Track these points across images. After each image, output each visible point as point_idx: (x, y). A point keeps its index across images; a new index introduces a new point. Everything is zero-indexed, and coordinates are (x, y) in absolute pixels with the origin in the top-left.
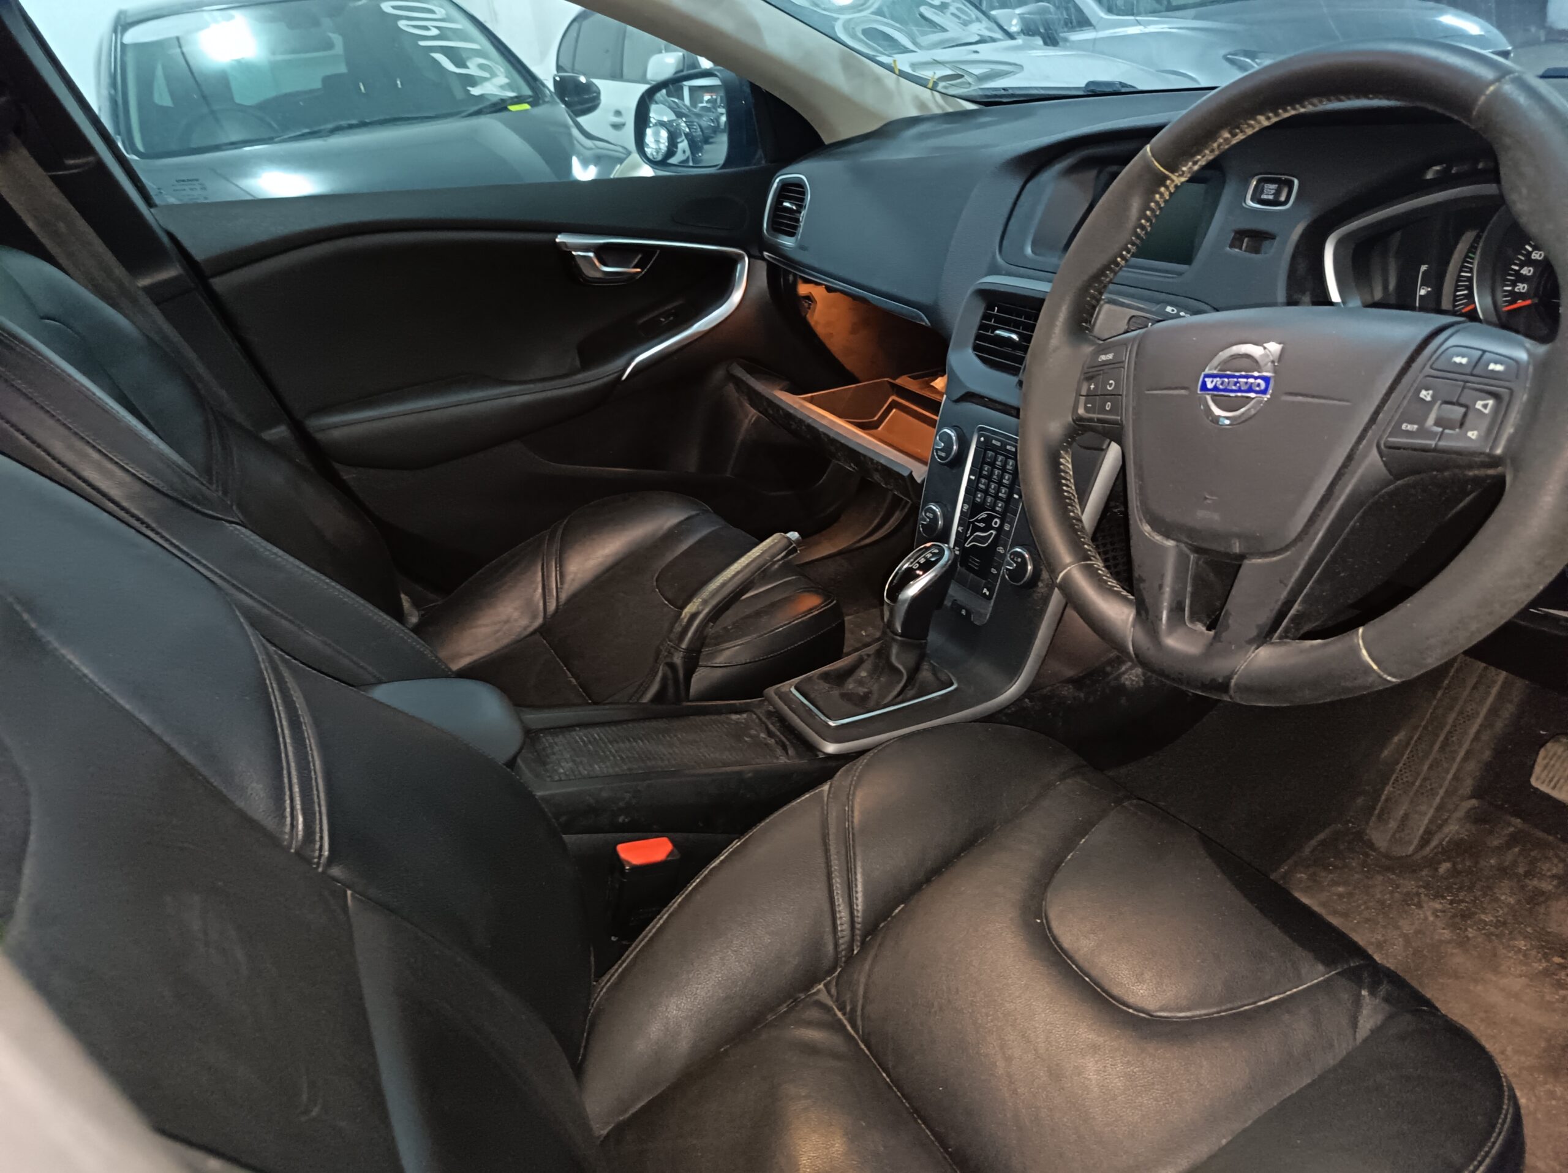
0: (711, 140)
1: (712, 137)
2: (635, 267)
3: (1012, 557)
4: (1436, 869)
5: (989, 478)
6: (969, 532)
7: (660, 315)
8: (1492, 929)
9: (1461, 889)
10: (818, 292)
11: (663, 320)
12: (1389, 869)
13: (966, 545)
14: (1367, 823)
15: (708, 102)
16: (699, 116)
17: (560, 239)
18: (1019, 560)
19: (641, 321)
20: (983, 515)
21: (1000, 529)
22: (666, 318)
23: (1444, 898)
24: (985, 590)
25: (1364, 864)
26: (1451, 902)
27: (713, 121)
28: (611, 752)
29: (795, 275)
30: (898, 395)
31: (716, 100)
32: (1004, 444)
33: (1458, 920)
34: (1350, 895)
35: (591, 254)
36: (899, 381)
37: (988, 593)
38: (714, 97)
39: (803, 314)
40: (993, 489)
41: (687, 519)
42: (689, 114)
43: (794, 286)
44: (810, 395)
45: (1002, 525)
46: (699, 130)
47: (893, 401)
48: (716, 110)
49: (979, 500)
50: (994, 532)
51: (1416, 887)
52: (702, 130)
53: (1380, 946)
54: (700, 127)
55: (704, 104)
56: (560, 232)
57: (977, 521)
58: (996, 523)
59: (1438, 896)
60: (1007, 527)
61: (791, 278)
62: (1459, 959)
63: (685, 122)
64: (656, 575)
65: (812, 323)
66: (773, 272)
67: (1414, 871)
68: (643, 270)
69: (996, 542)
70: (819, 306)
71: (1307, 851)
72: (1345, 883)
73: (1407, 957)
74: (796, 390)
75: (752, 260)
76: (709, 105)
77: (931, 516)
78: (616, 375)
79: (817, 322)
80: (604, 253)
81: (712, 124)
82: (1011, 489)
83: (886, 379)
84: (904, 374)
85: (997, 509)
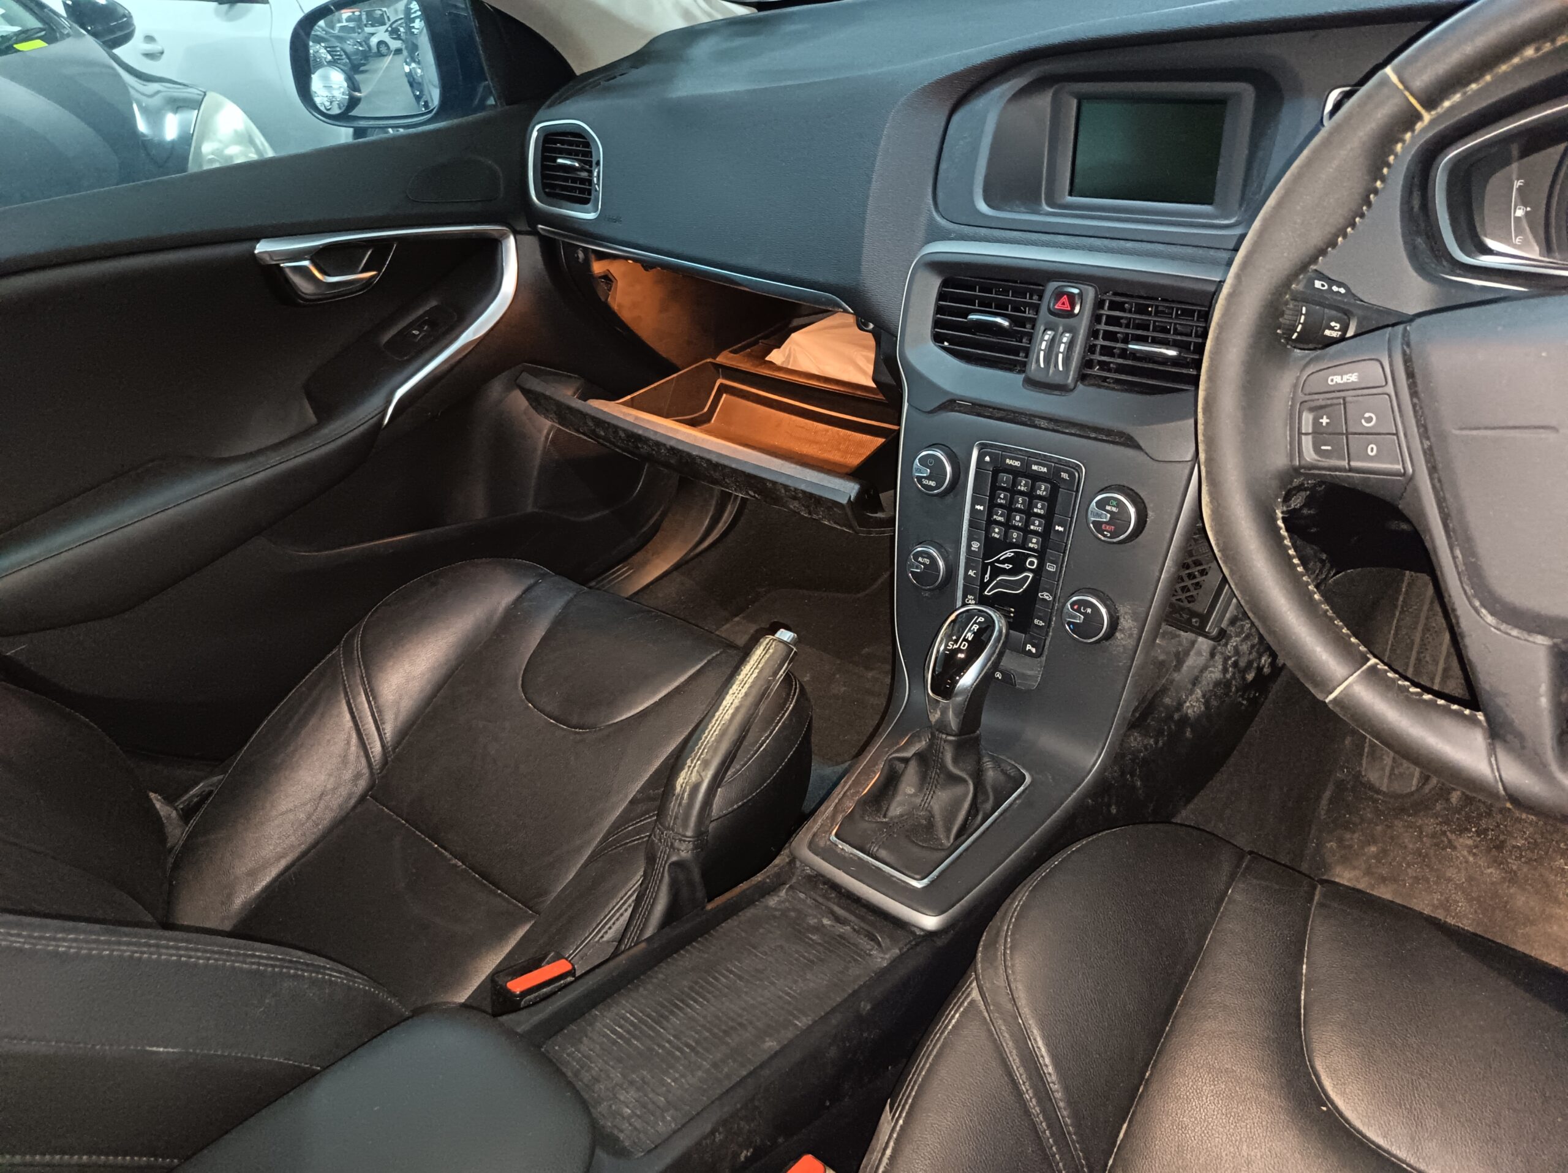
0: (362, 68)
1: (364, 65)
2: (364, 271)
3: (1076, 607)
4: (1448, 800)
5: (1010, 509)
6: (987, 576)
7: (411, 326)
8: (1529, 854)
9: (1480, 816)
10: (615, 269)
11: (416, 332)
12: (1403, 810)
13: (986, 593)
14: (1361, 765)
15: (349, 20)
16: (340, 39)
17: (262, 247)
18: (1089, 611)
19: (386, 337)
20: (1009, 554)
21: (1039, 572)
22: (420, 329)
23: (1470, 831)
24: (1029, 647)
25: (1377, 812)
26: (1478, 833)
27: (360, 44)
28: (669, 1042)
29: (585, 250)
30: (726, 377)
31: (360, 16)
32: (1027, 465)
33: (1494, 852)
34: (1385, 852)
35: (306, 263)
36: (720, 359)
37: (1034, 650)
38: (357, 13)
39: (603, 299)
40: (1019, 521)
41: (524, 592)
42: (325, 36)
43: (587, 263)
44: (629, 397)
45: (1041, 565)
46: (344, 57)
47: (721, 385)
48: (363, 30)
49: (997, 536)
50: (1031, 575)
51: (1437, 824)
52: (348, 57)
53: (1446, 904)
54: (346, 53)
55: (345, 24)
56: (258, 240)
57: (998, 561)
58: (1032, 563)
59: (1462, 830)
60: (1051, 568)
61: (581, 255)
62: (1522, 900)
63: (326, 48)
64: (520, 682)
65: (615, 308)
66: (548, 247)
67: (1427, 808)
68: (379, 271)
69: (1035, 586)
70: (621, 284)
71: (1322, 813)
72: (1373, 840)
73: (1476, 912)
74: (612, 395)
75: (519, 237)
76: (351, 25)
77: (927, 561)
78: (375, 419)
79: (619, 305)
80: (323, 257)
81: (361, 48)
82: (1049, 519)
83: (708, 360)
84: (724, 349)
85: (1031, 545)
